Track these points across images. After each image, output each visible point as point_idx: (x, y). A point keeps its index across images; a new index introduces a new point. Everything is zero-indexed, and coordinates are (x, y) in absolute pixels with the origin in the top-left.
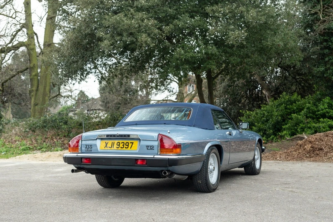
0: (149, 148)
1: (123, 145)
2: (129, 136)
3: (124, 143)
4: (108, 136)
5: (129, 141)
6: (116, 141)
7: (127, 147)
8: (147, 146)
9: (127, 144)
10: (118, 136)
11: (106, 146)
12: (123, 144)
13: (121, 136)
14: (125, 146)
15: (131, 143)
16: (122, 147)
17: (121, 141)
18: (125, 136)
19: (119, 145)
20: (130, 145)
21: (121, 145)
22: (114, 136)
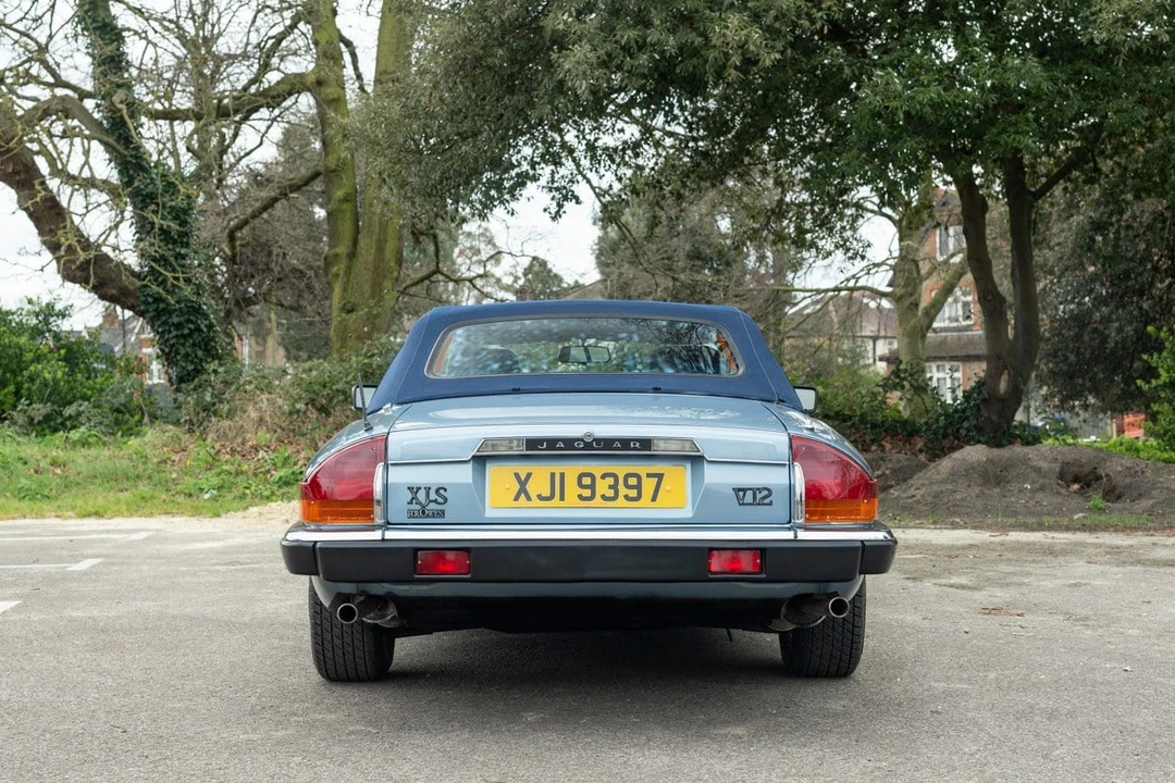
0: (749, 497)
1: (614, 487)
2: (646, 443)
3: (615, 476)
4: (533, 443)
5: (642, 468)
6: (572, 470)
7: (633, 493)
8: (740, 490)
9: (633, 481)
10: (588, 446)
11: (523, 490)
12: (610, 481)
13: (607, 443)
14: (623, 491)
15: (649, 475)
16: (611, 493)
17: (597, 468)
18: (625, 443)
19: (592, 487)
20: (649, 485)
21: (603, 487)
22: (569, 443)
